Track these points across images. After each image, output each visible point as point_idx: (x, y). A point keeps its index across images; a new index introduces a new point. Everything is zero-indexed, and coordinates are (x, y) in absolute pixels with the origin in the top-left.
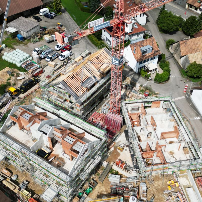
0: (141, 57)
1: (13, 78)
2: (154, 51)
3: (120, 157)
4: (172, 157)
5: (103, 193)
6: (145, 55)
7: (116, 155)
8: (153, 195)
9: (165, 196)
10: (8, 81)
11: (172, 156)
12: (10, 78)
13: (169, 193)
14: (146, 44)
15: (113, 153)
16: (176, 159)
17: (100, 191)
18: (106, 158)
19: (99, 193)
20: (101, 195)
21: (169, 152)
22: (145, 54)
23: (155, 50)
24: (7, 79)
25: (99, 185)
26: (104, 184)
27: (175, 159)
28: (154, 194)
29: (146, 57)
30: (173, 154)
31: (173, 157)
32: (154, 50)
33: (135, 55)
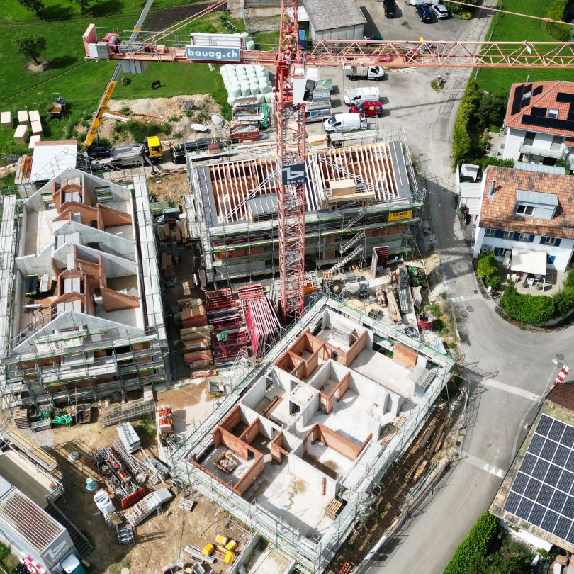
0: (505, 217)
1: (186, 120)
2: (562, 219)
3: (191, 407)
4: (289, 496)
5: (83, 445)
6: (523, 219)
7: (189, 397)
8: (160, 533)
9: (182, 555)
10: (170, 121)
11: (292, 491)
12: (181, 117)
13: (194, 558)
14: (546, 188)
15: (189, 390)
16: (290, 505)
17: (83, 438)
18: (166, 388)
19: (78, 441)
20: (76, 446)
21: (298, 480)
22: (523, 215)
23: (567, 219)
24: (171, 116)
25: (95, 426)
26: (103, 432)
27: (287, 504)
28: (163, 532)
29: (522, 224)
30: (298, 492)
31: (292, 496)
32: (564, 217)
33: (488, 202)
